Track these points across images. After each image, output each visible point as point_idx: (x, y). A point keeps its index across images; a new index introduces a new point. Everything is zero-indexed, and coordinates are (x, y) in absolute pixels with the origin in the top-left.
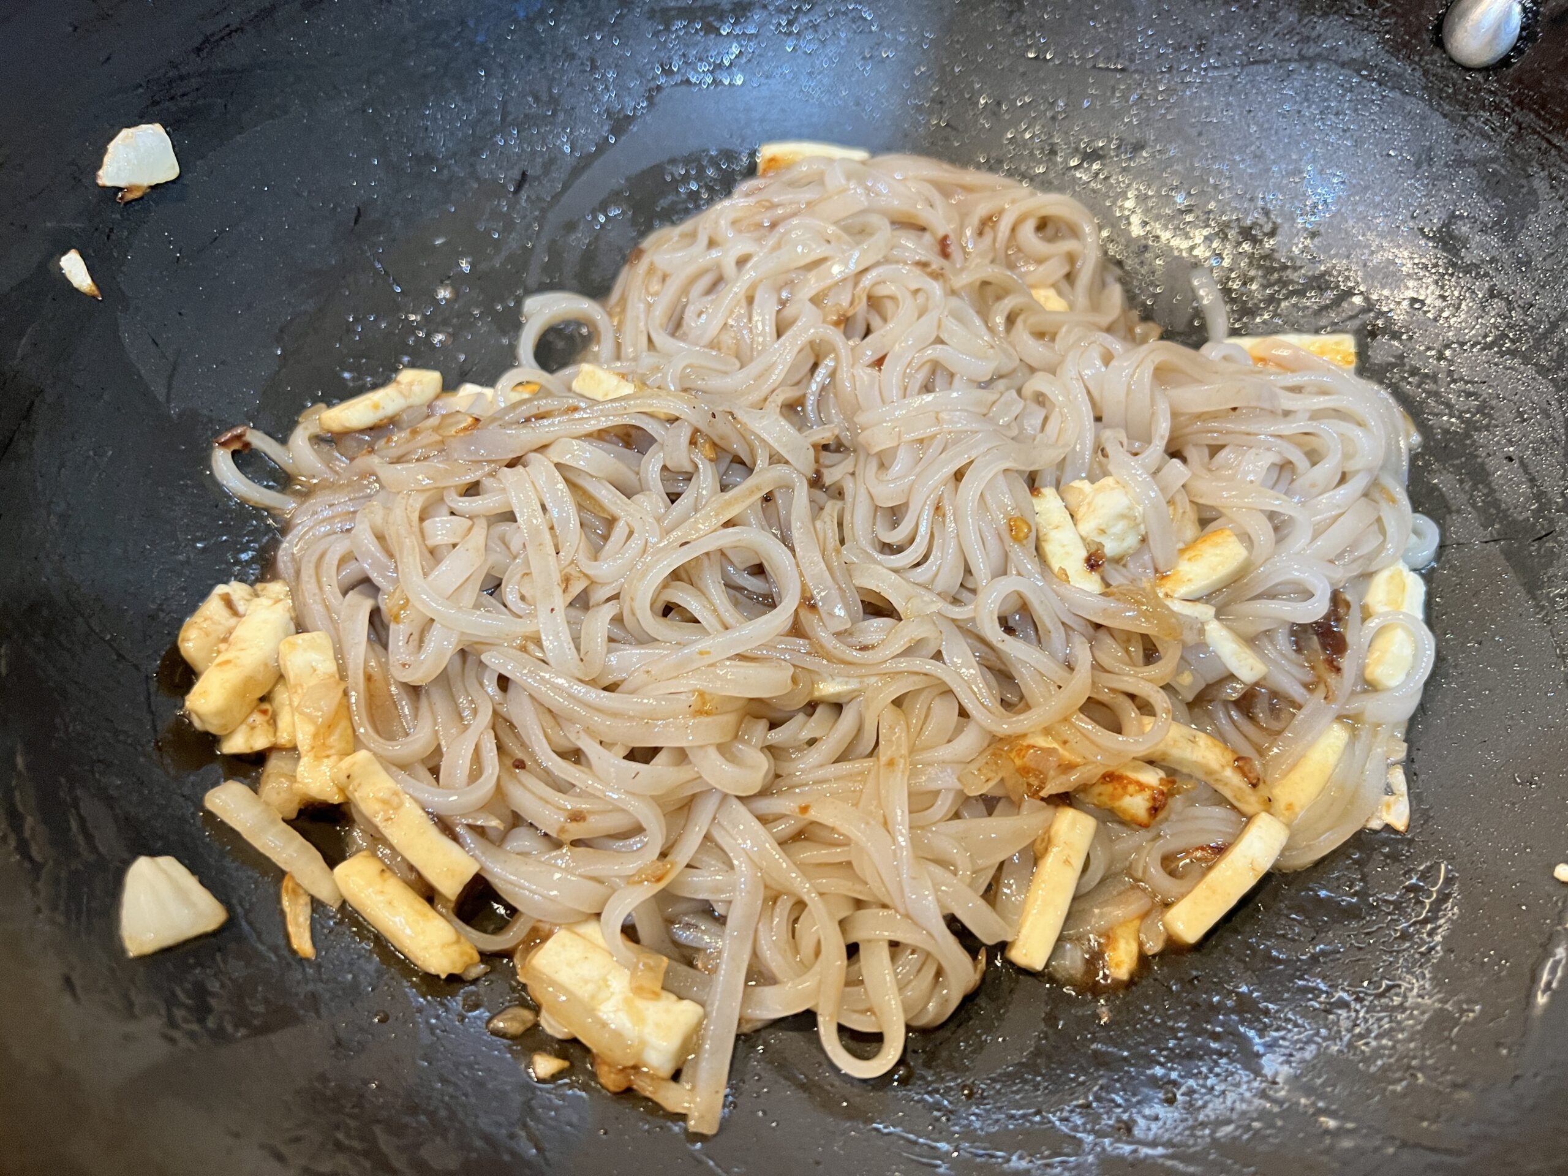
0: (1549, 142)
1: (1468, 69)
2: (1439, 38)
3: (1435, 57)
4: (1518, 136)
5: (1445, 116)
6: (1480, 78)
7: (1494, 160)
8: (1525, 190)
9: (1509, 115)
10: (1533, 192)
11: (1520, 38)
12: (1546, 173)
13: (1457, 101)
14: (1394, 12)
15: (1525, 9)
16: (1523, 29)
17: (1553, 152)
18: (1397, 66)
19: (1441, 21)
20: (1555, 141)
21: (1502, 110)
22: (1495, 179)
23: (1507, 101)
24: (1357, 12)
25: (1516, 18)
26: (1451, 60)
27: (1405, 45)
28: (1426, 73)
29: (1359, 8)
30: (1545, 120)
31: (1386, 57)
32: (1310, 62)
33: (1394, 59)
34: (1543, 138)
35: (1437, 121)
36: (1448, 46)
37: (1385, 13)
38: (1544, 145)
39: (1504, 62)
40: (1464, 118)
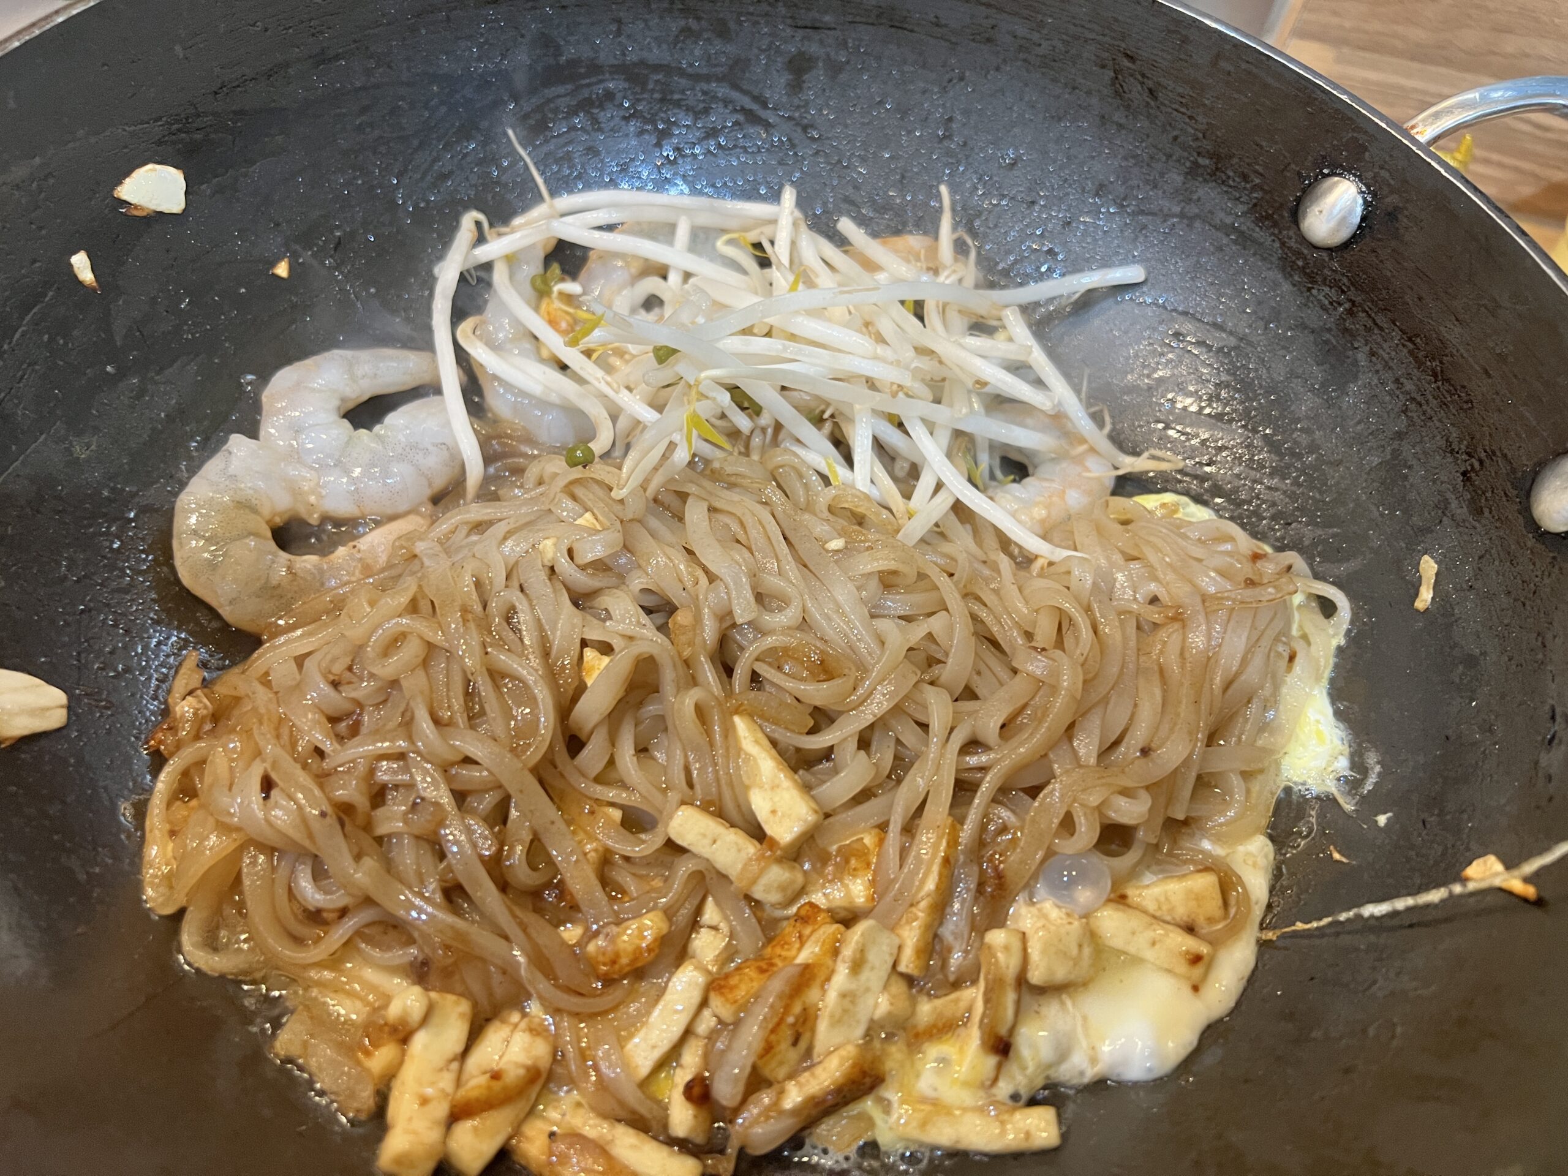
0: (1374, 321)
1: (1316, 248)
2: (1296, 214)
3: (1291, 233)
4: (1350, 312)
5: (1294, 285)
6: (1325, 255)
7: (1329, 330)
8: (1349, 361)
9: (1343, 292)
10: (1355, 363)
11: (1360, 227)
12: (1368, 348)
13: (1305, 274)
14: (1262, 189)
15: (1366, 203)
16: (1363, 219)
17: (1376, 331)
18: (1259, 234)
19: (1299, 201)
20: (1378, 321)
21: (1340, 288)
22: (1327, 348)
23: (1345, 280)
24: (1231, 182)
25: (1359, 211)
26: (1304, 238)
27: (1268, 217)
28: (1283, 244)
29: (1234, 181)
30: (1372, 301)
31: (1252, 226)
32: (1189, 220)
33: (1257, 229)
34: (1369, 316)
35: (1286, 287)
36: (1301, 226)
37: (1255, 188)
38: (1370, 323)
39: (1346, 245)
40: (1309, 289)
